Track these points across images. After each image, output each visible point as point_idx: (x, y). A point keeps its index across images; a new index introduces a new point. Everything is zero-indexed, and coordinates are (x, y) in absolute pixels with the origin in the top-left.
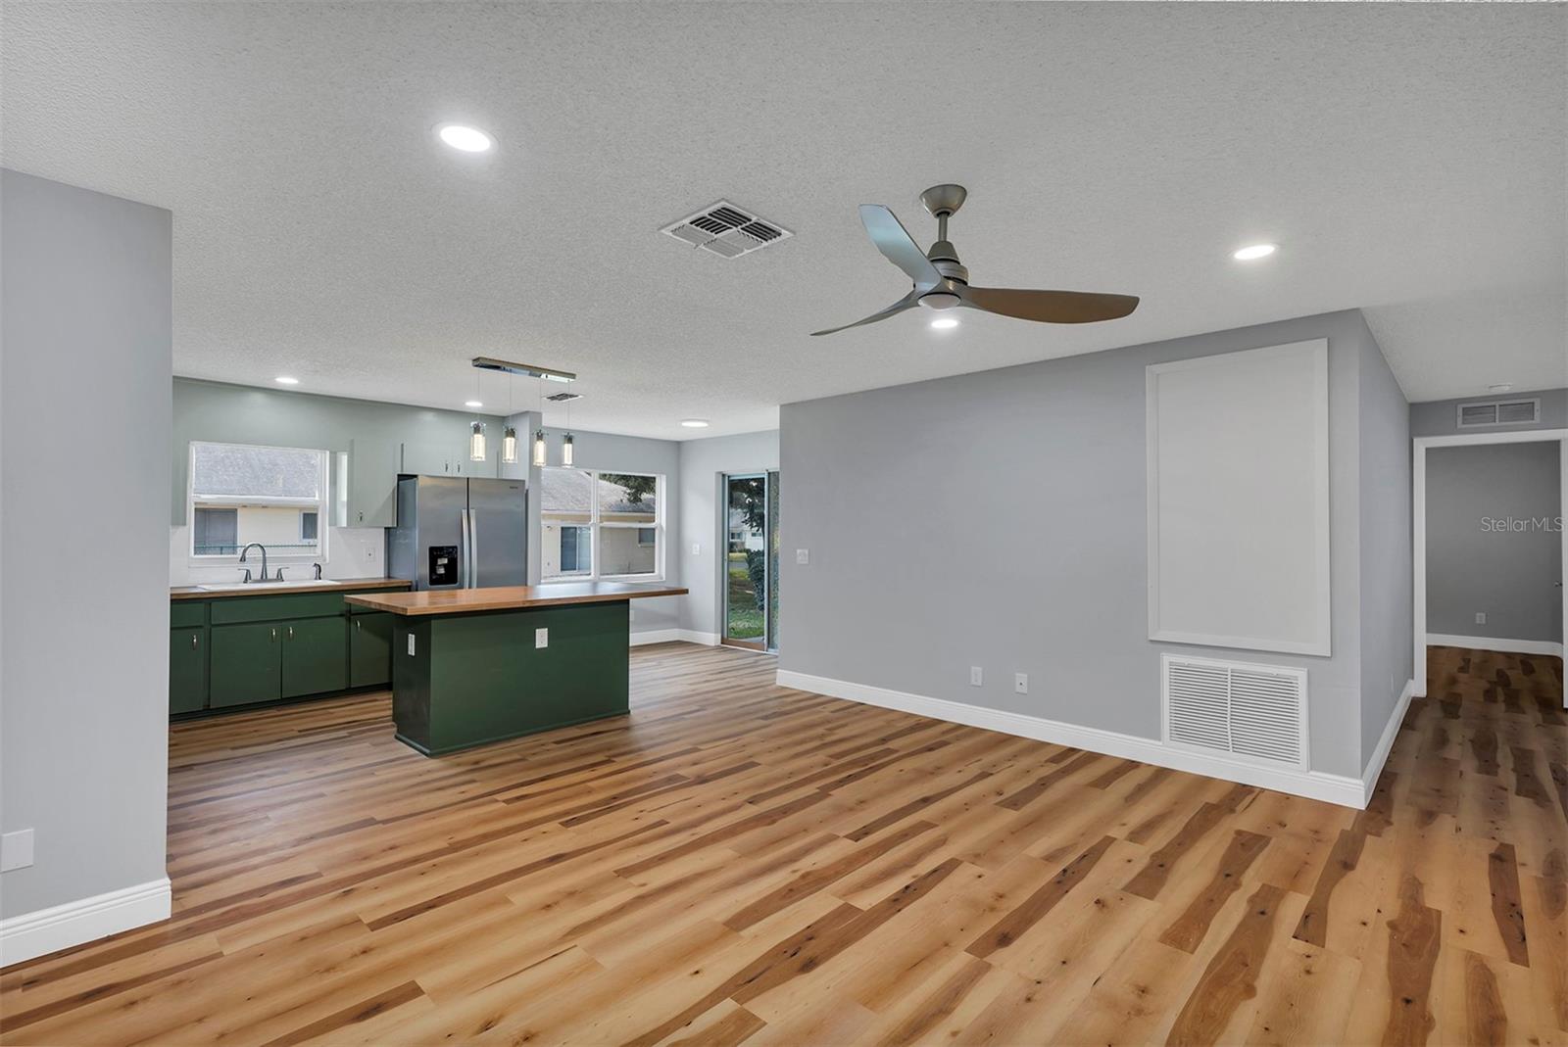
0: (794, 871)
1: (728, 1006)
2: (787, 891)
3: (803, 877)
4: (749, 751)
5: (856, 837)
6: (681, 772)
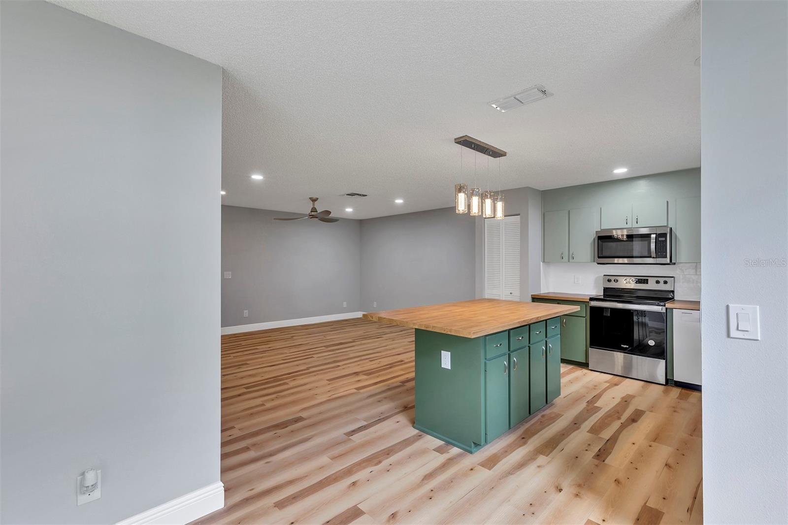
4: (328, 388)
6: (365, 377)
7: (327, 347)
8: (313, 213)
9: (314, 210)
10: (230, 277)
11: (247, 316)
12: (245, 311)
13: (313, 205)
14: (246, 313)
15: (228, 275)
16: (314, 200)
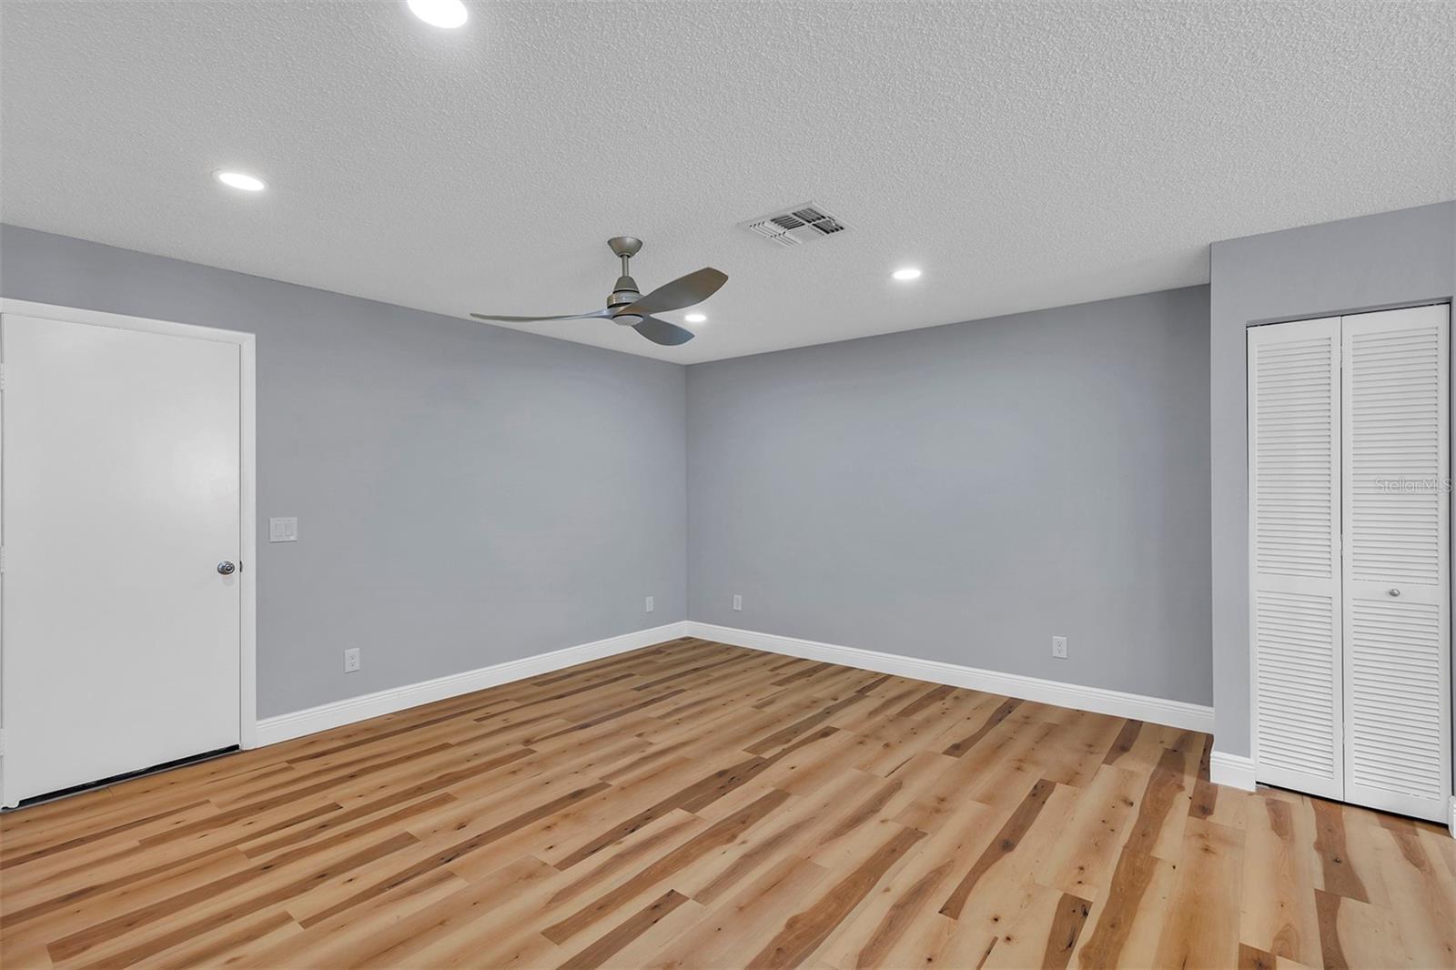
0: (744, 842)
1: (767, 755)
2: (748, 822)
3: (734, 837)
5: (673, 899)
7: (694, 798)
8: (625, 297)
9: (626, 285)
10: (292, 538)
11: (357, 667)
12: (349, 652)
13: (625, 267)
14: (353, 657)
15: (285, 528)
16: (624, 251)
